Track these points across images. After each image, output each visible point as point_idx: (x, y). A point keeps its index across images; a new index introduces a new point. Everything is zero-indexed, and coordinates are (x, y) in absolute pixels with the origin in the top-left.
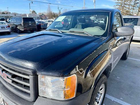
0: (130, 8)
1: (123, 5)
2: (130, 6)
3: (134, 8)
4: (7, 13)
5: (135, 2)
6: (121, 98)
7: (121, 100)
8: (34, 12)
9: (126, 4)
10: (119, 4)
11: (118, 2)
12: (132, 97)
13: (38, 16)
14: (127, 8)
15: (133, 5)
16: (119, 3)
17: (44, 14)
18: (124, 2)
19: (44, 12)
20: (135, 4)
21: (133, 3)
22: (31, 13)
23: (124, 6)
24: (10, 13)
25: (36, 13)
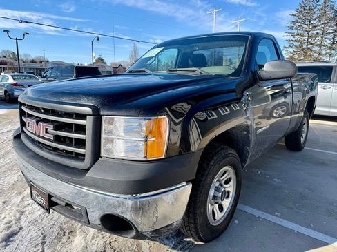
0: (323, 52)
1: (304, 47)
2: (323, 48)
3: (333, 52)
4: (41, 62)
5: (333, 39)
6: (276, 213)
7: (277, 216)
8: (100, 60)
9: (312, 44)
10: (296, 44)
11: (294, 39)
12: (302, 212)
13: (108, 69)
14: (315, 52)
15: (329, 45)
16: (296, 41)
17: (123, 65)
18: (308, 39)
19: (124, 61)
20: (333, 44)
21: (329, 42)
22: (94, 61)
23: (308, 48)
24: (48, 61)
25: (105, 63)
